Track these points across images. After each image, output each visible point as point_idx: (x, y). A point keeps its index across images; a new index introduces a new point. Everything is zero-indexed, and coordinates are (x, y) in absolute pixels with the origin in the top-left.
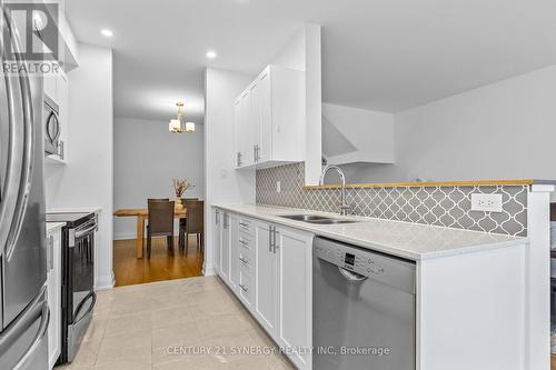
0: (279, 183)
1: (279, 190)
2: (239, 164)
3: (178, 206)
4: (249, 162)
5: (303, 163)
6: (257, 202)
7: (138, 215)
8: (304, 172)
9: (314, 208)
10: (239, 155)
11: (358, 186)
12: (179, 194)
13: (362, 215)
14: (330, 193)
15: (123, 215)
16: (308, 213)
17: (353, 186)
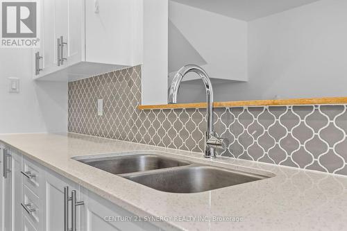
0: (100, 101)
1: (100, 113)
2: (38, 71)
4: (51, 67)
5: (139, 67)
6: (70, 129)
8: (139, 83)
9: (156, 142)
10: (38, 58)
11: (236, 104)
13: (245, 157)
14: (184, 117)
16: (145, 151)
17: (227, 104)
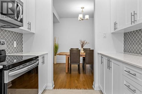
3: (82, 52)
6: (125, 51)
7: (66, 55)
12: (82, 47)
15: (60, 55)
